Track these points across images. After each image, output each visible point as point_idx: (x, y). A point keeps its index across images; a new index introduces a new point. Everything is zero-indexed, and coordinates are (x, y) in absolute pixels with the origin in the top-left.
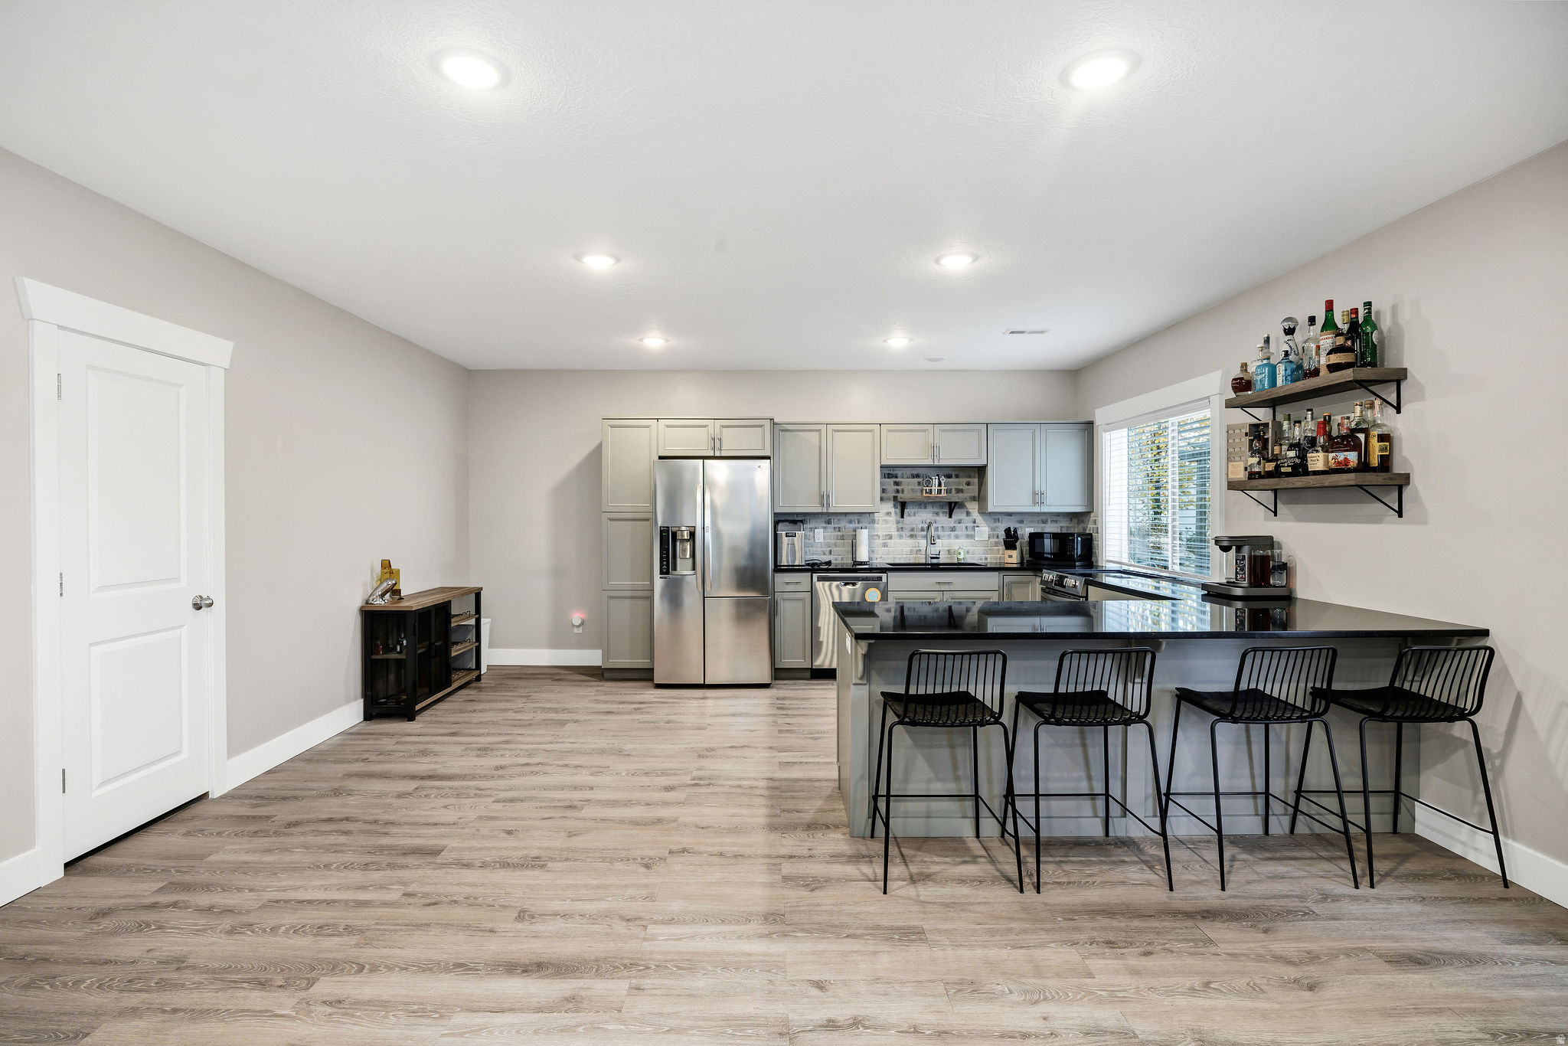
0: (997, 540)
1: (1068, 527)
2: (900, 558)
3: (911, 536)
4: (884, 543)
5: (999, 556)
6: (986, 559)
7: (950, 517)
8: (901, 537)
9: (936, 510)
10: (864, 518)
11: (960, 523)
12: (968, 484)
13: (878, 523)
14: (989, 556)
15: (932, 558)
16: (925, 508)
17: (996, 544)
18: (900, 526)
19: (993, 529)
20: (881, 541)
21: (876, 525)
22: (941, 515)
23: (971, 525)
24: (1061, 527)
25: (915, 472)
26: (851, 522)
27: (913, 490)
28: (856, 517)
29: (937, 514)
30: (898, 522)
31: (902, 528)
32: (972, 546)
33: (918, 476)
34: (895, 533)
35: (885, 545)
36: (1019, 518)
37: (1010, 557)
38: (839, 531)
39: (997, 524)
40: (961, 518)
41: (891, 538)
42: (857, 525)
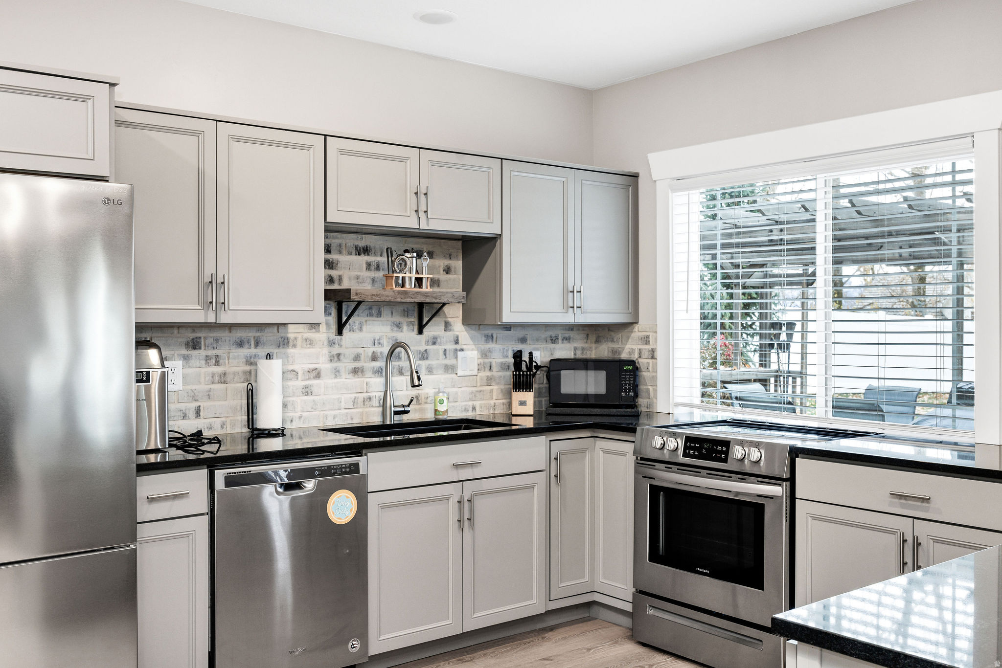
0: (488, 373)
1: (583, 349)
2: (335, 417)
3: (355, 371)
4: (306, 387)
5: (492, 402)
6: (474, 409)
7: (420, 332)
8: (337, 373)
9: (397, 319)
10: (268, 335)
11: (434, 343)
12: (448, 270)
13: (294, 346)
14: (477, 404)
15: (396, 413)
16: (379, 314)
17: (489, 381)
18: (336, 350)
19: (484, 354)
20: (300, 383)
21: (290, 351)
22: (405, 328)
23: (451, 347)
24: (575, 349)
25: (362, 244)
26: (240, 344)
27: (357, 278)
28: (251, 334)
29: (399, 326)
30: (331, 344)
31: (339, 355)
32: (454, 387)
33: (366, 251)
34: (325, 366)
35: (307, 391)
36: (520, 333)
37: (522, 403)
38: (217, 363)
39: (491, 345)
40: (435, 333)
41: (318, 376)
42: (253, 351)
